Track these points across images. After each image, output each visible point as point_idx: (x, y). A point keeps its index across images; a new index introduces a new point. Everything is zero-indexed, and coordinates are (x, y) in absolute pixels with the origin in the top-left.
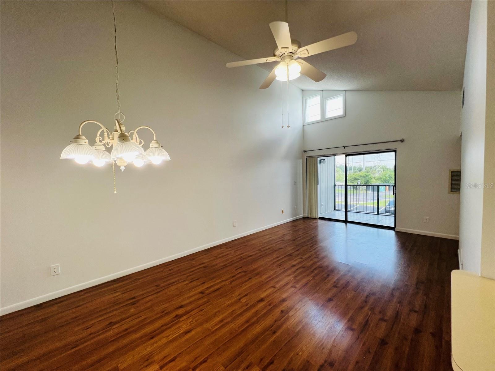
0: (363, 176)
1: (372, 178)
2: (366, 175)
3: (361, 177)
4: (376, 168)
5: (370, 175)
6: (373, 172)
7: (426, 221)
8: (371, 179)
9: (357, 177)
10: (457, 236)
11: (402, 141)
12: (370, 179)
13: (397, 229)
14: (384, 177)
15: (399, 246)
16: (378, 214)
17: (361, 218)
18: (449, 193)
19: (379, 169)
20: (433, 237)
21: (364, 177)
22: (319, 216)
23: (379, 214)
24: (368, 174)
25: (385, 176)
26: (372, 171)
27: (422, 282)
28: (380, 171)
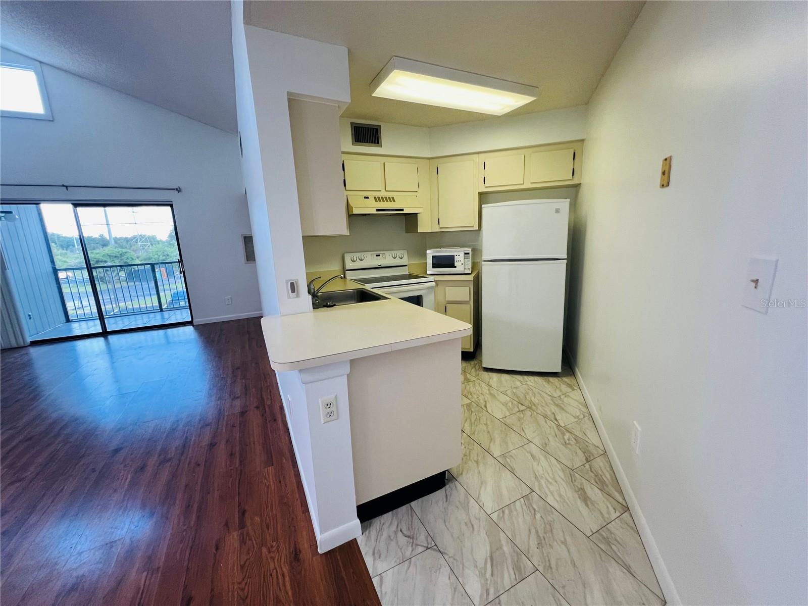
0: (114, 255)
1: (134, 258)
2: (120, 253)
3: (110, 256)
4: (137, 240)
5: (128, 252)
6: (133, 247)
7: (229, 302)
8: (132, 259)
9: (101, 257)
10: (261, 312)
11: (178, 190)
12: (130, 259)
13: (196, 322)
14: (156, 256)
15: (203, 341)
16: (161, 310)
17: (133, 323)
18: (246, 264)
19: (143, 242)
20: (239, 321)
21: (116, 257)
22: (29, 340)
23: (164, 310)
24: (124, 250)
25: (157, 254)
26: (131, 246)
27: (238, 368)
28: (146, 246)
